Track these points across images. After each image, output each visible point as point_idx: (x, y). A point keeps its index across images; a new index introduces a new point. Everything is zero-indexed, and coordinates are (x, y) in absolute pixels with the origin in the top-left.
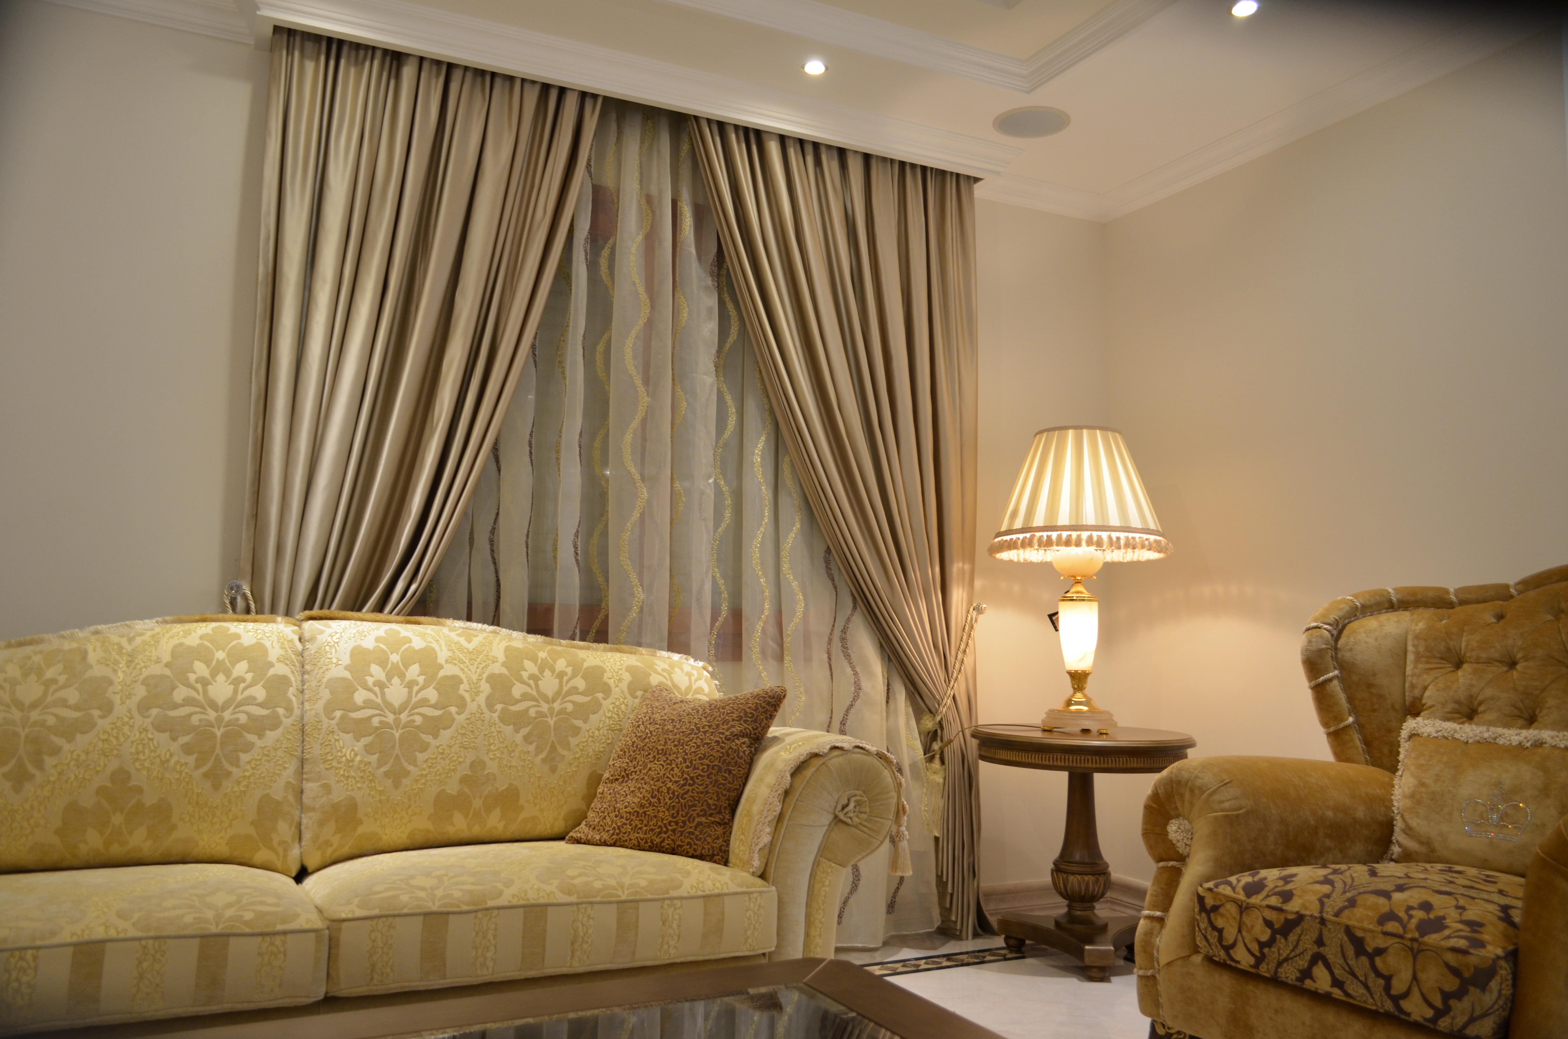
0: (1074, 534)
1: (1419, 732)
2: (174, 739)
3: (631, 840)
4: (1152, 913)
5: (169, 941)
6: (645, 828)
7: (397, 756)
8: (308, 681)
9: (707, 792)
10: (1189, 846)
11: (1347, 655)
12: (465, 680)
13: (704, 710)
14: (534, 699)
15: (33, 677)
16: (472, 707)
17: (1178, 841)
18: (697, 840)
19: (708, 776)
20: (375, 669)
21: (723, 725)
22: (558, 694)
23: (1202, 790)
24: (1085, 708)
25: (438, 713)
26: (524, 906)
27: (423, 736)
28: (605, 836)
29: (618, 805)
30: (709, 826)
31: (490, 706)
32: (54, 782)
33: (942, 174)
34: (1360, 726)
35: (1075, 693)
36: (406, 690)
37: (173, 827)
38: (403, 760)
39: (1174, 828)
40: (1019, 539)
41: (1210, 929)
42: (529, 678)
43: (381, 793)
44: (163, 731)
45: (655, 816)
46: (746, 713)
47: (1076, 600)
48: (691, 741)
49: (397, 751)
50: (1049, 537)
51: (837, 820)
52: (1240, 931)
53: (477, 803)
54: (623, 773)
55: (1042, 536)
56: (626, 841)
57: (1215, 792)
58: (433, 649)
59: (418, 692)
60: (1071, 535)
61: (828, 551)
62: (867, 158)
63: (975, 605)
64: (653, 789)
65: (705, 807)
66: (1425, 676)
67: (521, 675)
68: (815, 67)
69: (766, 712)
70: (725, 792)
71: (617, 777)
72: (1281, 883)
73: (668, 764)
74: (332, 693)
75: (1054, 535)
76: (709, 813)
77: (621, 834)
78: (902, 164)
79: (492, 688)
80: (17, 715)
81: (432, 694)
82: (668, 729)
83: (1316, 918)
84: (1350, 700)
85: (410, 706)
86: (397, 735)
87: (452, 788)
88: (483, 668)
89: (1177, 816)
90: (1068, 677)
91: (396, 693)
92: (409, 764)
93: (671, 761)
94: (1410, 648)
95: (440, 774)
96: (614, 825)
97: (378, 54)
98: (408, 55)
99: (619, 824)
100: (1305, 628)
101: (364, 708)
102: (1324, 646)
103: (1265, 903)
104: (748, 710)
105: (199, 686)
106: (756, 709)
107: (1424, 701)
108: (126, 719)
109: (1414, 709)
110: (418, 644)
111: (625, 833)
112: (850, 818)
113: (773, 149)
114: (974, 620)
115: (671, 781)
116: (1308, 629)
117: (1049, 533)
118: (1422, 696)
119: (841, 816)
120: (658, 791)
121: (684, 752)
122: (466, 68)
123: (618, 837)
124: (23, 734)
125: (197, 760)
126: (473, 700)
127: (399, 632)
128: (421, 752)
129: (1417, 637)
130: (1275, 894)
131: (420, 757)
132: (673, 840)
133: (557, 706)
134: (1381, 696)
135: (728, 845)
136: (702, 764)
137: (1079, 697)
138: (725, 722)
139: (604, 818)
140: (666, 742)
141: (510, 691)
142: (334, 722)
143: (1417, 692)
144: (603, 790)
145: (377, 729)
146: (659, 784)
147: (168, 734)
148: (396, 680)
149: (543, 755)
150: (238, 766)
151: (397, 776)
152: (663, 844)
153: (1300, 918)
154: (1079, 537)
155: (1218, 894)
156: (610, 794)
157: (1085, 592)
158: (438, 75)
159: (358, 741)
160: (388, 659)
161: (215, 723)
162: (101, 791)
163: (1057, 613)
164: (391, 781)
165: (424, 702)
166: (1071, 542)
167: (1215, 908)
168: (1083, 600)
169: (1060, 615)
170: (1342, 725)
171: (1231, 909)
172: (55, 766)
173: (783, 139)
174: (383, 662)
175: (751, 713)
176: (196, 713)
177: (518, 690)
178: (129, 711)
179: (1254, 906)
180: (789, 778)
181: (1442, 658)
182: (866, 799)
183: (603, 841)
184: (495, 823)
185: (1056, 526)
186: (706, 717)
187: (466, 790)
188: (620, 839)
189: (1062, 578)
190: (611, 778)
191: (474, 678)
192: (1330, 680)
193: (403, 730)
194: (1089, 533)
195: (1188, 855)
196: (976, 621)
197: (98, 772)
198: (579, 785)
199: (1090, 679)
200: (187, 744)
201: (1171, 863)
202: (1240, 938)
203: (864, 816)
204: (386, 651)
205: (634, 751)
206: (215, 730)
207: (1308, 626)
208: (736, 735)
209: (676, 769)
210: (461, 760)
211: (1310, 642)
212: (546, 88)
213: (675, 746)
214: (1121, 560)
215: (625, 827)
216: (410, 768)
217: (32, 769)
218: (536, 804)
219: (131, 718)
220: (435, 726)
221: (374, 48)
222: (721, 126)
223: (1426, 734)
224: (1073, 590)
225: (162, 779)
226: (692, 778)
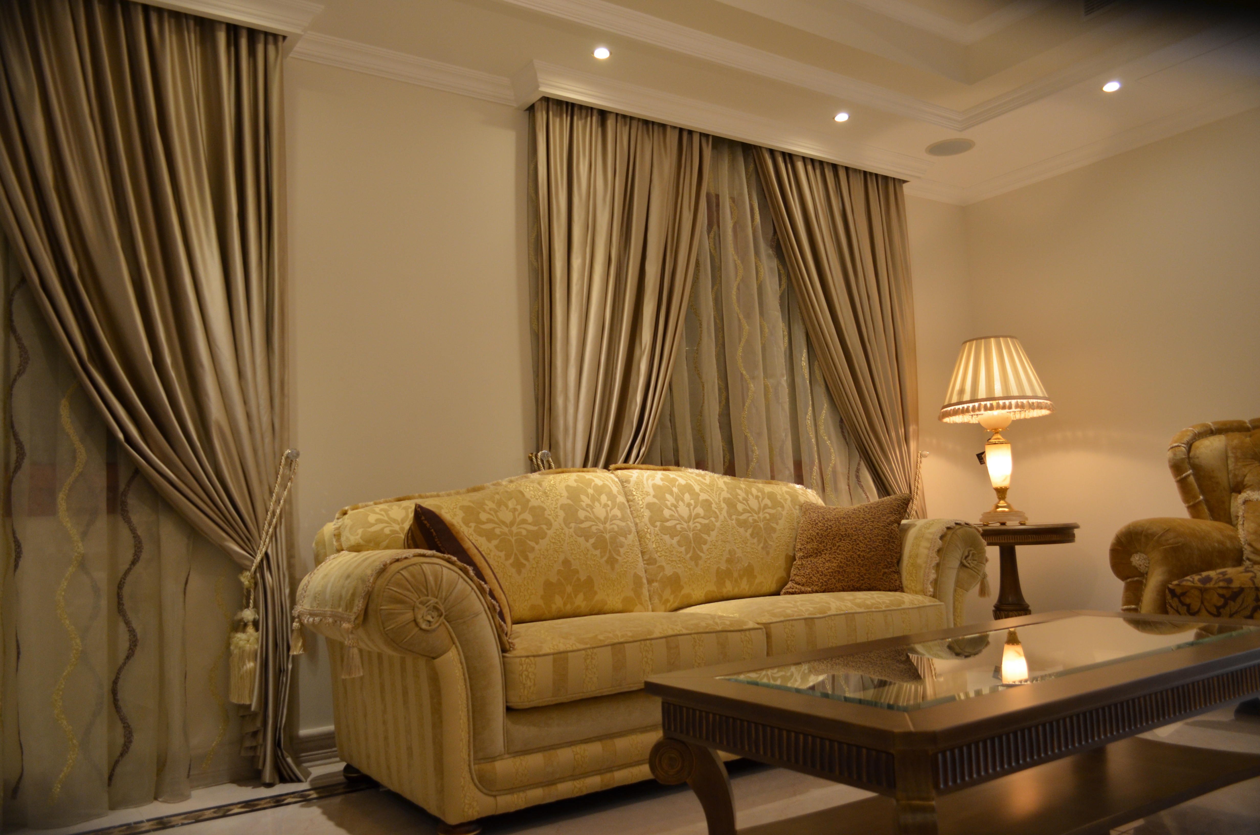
0: (1007, 402)
1: (1250, 499)
2: (587, 541)
3: (836, 587)
4: (1129, 607)
5: (704, 635)
6: (846, 580)
7: (694, 548)
8: (633, 506)
9: (885, 555)
10: (1148, 567)
11: (1196, 461)
12: (713, 502)
13: (864, 510)
14: (749, 512)
15: (503, 508)
16: (721, 517)
17: (1140, 565)
18: (886, 582)
19: (884, 546)
20: (668, 496)
21: (883, 516)
22: (760, 508)
23: (1153, 535)
24: (1006, 510)
25: (707, 522)
26: (844, 614)
27: (703, 535)
28: (815, 588)
29: (820, 569)
30: (890, 574)
31: (730, 516)
32: (536, 568)
33: (886, 178)
34: (1206, 501)
35: (1000, 501)
36: (687, 508)
37: (596, 593)
38: (697, 550)
39: (1137, 558)
41: (1180, 605)
42: (743, 500)
43: (690, 569)
44: (581, 536)
45: (853, 572)
46: (894, 509)
47: (998, 444)
48: (865, 527)
49: (693, 545)
50: (991, 405)
51: (962, 565)
52: (1202, 603)
53: (735, 575)
54: (815, 551)
56: (833, 588)
57: (1162, 535)
58: (691, 485)
59: (694, 509)
60: (1005, 403)
61: (841, 421)
62: (847, 169)
63: (920, 452)
64: (846, 557)
65: (886, 563)
66: (1243, 469)
67: (738, 498)
68: (842, 117)
69: (903, 508)
70: (894, 554)
71: (811, 554)
72: (1221, 576)
73: (853, 542)
74: (651, 511)
75: (994, 403)
76: (889, 566)
77: (828, 586)
78: (865, 173)
79: (727, 506)
80: (506, 530)
81: (700, 510)
82: (844, 523)
83: (1252, 588)
84: (1200, 486)
85: (692, 518)
86: (691, 535)
87: (723, 567)
88: (719, 495)
89: (1136, 552)
90: (995, 493)
91: (683, 511)
92: (701, 552)
93: (855, 540)
94: (1230, 454)
95: (716, 558)
96: (821, 581)
97: (595, 112)
98: (611, 112)
99: (825, 580)
100: (1169, 447)
101: (671, 520)
102: (1184, 456)
103: (1217, 586)
104: (894, 507)
105: (589, 509)
106: (899, 507)
107: (1245, 483)
108: (561, 531)
109: (1238, 488)
110: (682, 482)
111: (832, 584)
112: (969, 563)
113: (800, 165)
114: (920, 461)
115: (859, 551)
116: (1172, 448)
117: (991, 402)
118: (1243, 481)
119: (964, 562)
120: (851, 557)
121: (863, 533)
122: (639, 120)
123: (827, 587)
124: (513, 541)
125: (601, 553)
126: (721, 514)
127: (669, 476)
128: (704, 545)
129: (1235, 448)
130: (1221, 581)
131: (705, 547)
132: (869, 584)
133: (761, 515)
134: (1217, 483)
135: (902, 584)
136: (878, 539)
137: (1002, 503)
138: (884, 515)
139: (811, 578)
140: (846, 531)
141: (736, 508)
142: (657, 529)
143: (1239, 479)
144: (802, 563)
145: (680, 532)
146: (851, 553)
147: (583, 537)
148: (681, 503)
149: (761, 545)
150: (620, 556)
151: (696, 558)
152: (862, 587)
153: (1241, 590)
154: (1010, 403)
155: (1184, 586)
156: (809, 564)
157: (1002, 438)
158: (625, 125)
159: (673, 539)
160: (672, 491)
161: (604, 531)
162: (559, 572)
163: (984, 453)
164: (694, 562)
165: (697, 516)
166: (1005, 406)
167: (1184, 594)
168: (1003, 443)
169: (986, 454)
170: (1197, 501)
171: (1196, 593)
172: (534, 559)
173: (804, 159)
174: (671, 493)
175: (897, 509)
176: (593, 525)
177: (740, 507)
178: (560, 524)
179: (1210, 589)
180: (940, 542)
181: (1252, 459)
182: (976, 552)
183: (814, 591)
184: (744, 586)
185: (994, 397)
186: (868, 514)
187: (729, 566)
188: (828, 588)
189: (987, 430)
190: (806, 555)
191: (717, 500)
192: (1189, 476)
193: (693, 532)
195: (1147, 573)
197: (555, 561)
198: (781, 562)
199: (1008, 492)
200: (594, 543)
201: (1136, 579)
202: (1203, 606)
203: (975, 562)
204: (668, 486)
205: (820, 538)
206: (605, 535)
207: (1172, 446)
208: (892, 521)
209: (860, 543)
210: (724, 549)
211: (1175, 454)
212: (681, 130)
213: (854, 531)
215: (831, 581)
216: (701, 554)
217: (525, 562)
218: (762, 574)
219: (563, 529)
220: (707, 529)
221: (592, 109)
222: (772, 152)
223: (1255, 500)
224: (994, 437)
225: (586, 564)
226: (874, 548)
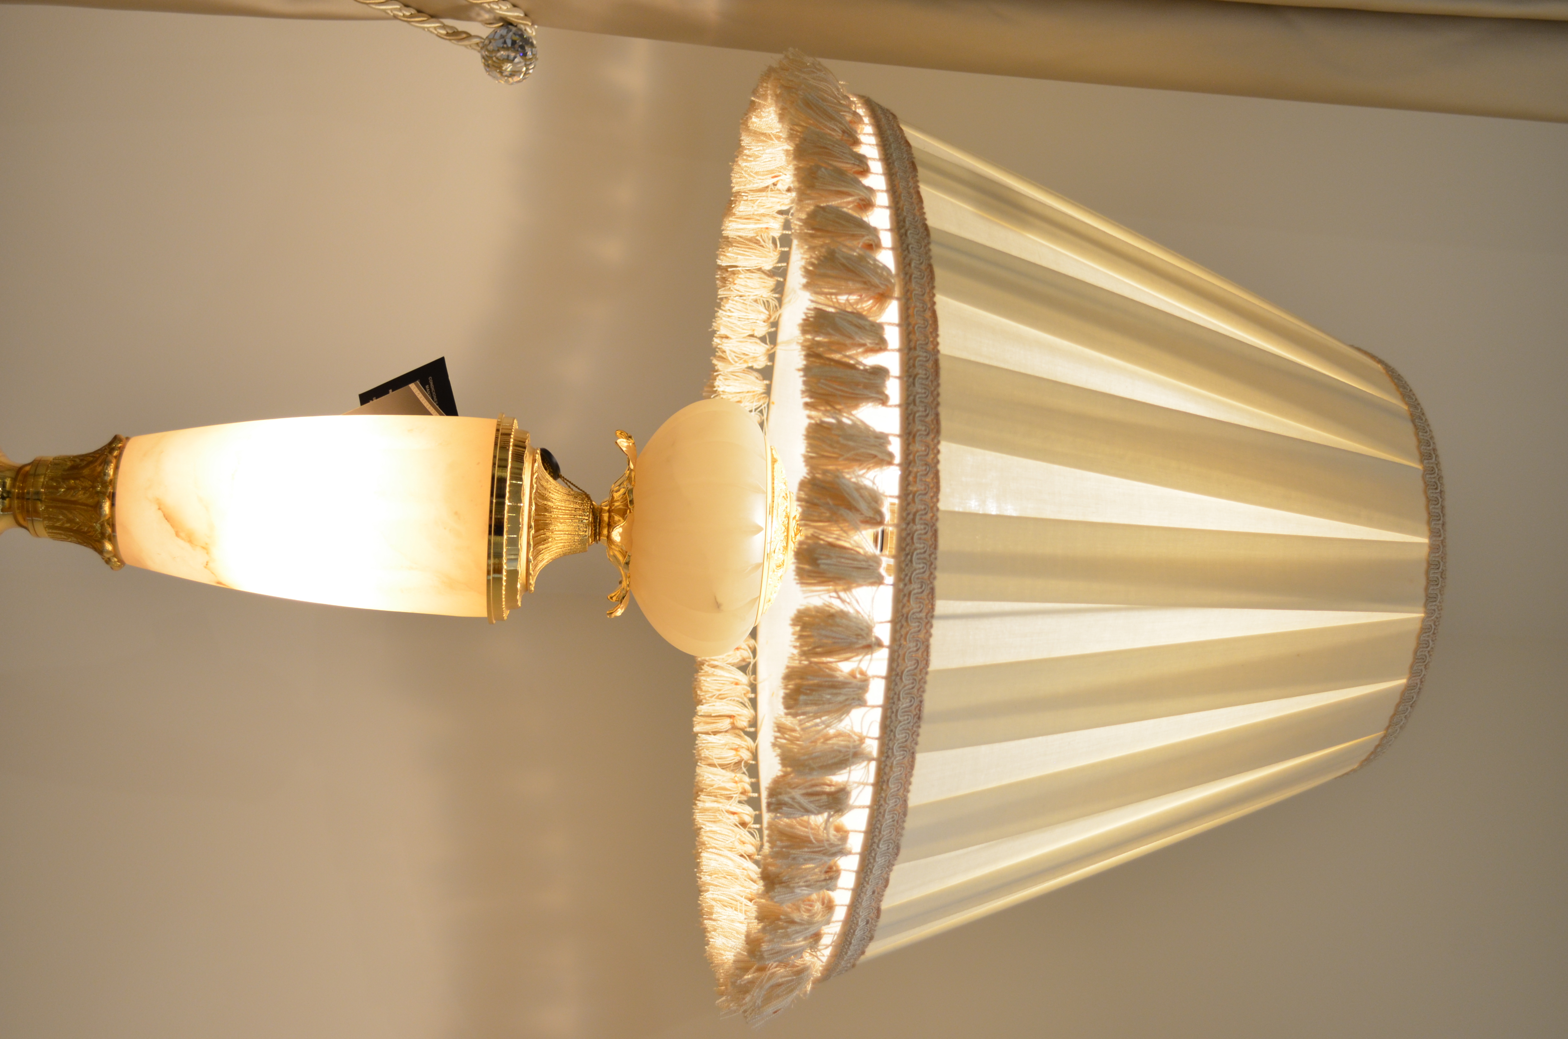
40: (866, 204)
47: (497, 508)
55: (880, 345)
63: (531, 31)
114: (461, 25)
117: (893, 388)
157: (546, 558)
166: (834, 518)
168: (496, 544)
169: (437, 422)
185: (935, 430)
189: (623, 443)
194: (883, 632)
196: (455, 35)
214: (702, 709)
224: (556, 498)
